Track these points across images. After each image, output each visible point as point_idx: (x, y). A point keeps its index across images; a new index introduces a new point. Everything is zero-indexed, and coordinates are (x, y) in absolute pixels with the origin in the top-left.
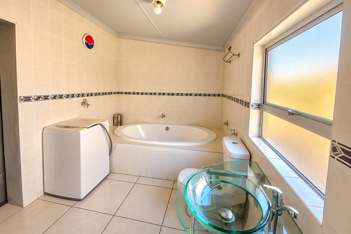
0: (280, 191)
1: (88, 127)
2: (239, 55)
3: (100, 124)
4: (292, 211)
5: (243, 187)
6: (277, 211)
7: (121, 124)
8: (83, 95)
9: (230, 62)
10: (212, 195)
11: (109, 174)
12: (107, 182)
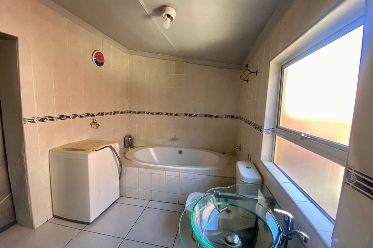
0: (291, 216)
1: (97, 150)
2: (257, 73)
3: (111, 147)
4: (303, 235)
5: (252, 211)
6: (287, 235)
7: (132, 147)
8: (93, 115)
9: (248, 81)
10: (219, 218)
11: (119, 198)
12: (117, 206)
